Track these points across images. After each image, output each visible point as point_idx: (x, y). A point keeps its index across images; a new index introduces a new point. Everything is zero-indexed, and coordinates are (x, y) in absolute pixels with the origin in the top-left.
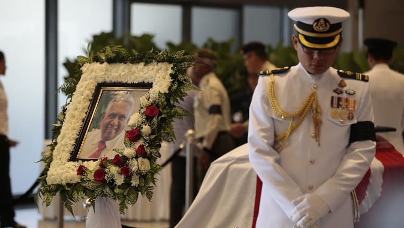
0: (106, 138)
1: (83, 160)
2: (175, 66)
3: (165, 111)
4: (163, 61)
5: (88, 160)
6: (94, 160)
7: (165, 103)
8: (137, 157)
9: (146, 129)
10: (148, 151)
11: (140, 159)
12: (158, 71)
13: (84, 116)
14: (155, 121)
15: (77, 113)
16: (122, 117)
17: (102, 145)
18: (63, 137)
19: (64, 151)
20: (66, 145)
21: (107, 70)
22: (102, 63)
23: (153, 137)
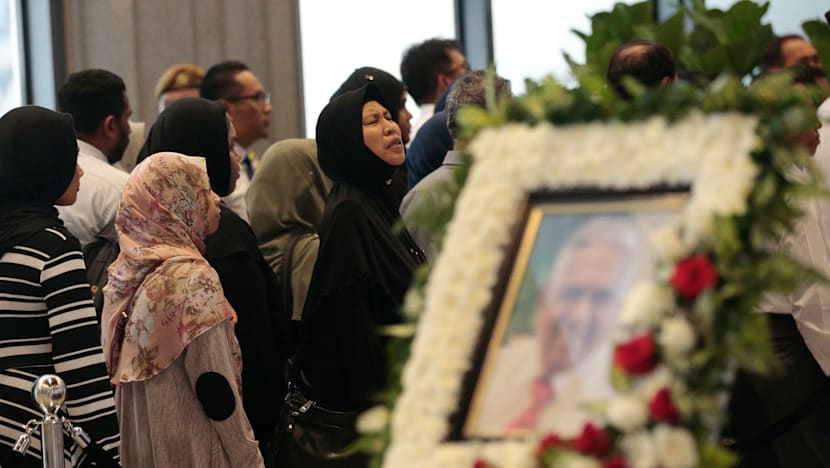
0: (556, 363)
1: (486, 440)
2: (764, 122)
3: (737, 273)
4: (723, 108)
5: (499, 440)
6: (520, 440)
7: (736, 245)
8: (650, 426)
9: (677, 334)
10: (684, 404)
11: (663, 433)
12: (709, 142)
13: (484, 297)
14: (705, 305)
15: (461, 290)
16: (602, 296)
17: (543, 390)
18: (423, 370)
19: (426, 413)
20: (430, 394)
21: (550, 149)
22: (532, 122)
23: (700, 359)
